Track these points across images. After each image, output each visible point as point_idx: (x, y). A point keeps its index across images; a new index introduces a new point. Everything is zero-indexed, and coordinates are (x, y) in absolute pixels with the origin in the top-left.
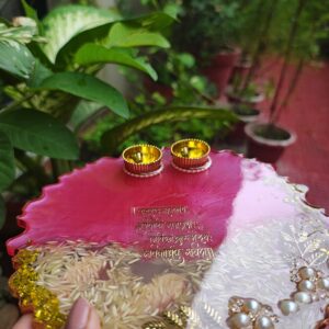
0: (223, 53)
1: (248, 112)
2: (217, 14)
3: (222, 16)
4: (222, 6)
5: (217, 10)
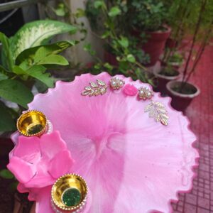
0: (160, 32)
2: (148, 10)
3: (151, 12)
4: (153, 6)
5: (149, 8)
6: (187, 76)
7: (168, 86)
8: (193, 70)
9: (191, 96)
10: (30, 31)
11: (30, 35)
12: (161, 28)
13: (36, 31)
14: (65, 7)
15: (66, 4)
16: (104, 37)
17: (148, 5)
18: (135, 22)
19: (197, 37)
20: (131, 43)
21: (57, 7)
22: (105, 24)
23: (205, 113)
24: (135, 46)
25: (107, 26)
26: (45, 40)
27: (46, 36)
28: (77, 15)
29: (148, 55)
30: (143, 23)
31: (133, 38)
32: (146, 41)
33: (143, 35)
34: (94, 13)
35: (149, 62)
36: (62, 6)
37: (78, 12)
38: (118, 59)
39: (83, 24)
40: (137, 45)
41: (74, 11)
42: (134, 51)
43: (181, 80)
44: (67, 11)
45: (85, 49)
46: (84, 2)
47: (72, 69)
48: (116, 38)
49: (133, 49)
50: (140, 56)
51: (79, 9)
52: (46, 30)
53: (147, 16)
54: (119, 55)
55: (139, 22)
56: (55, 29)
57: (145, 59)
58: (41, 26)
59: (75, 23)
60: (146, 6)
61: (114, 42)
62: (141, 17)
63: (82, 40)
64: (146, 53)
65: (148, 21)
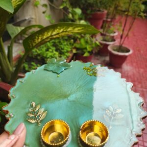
1: (110, 40)
6: (123, 40)
7: (109, 48)
8: (127, 35)
9: (127, 54)
12: (99, 11)
16: (61, 7)
23: (135, 67)
32: (91, 16)
33: (89, 12)
45: (47, 18)
63: (44, 13)
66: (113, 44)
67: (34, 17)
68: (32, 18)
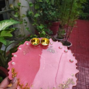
2: (50, 14)
3: (51, 15)
4: (52, 13)
5: (50, 13)
6: (66, 39)
10: (2, 24)
11: (2, 26)
13: (4, 24)
14: (18, 14)
15: (18, 12)
16: (33, 25)
17: (50, 12)
18: (46, 19)
19: (69, 24)
20: (45, 27)
21: (15, 14)
22: (34, 20)
24: (46, 28)
25: (34, 21)
26: (7, 27)
27: (7, 26)
28: (23, 17)
29: (52, 31)
30: (49, 19)
31: (46, 25)
32: (51, 26)
33: (50, 23)
34: (30, 16)
35: (52, 34)
36: (17, 13)
37: (23, 15)
38: (39, 33)
39: (25, 20)
40: (47, 27)
41: (21, 15)
42: (46, 30)
43: (64, 40)
44: (19, 15)
45: (26, 30)
46: (26, 12)
47: (22, 37)
48: (38, 25)
49: (46, 29)
50: (48, 32)
51: (23, 14)
52: (8, 24)
53: (50, 17)
54: (40, 32)
55: (48, 18)
56: (12, 23)
57: (50, 33)
58: (6, 22)
59: (22, 19)
60: (49, 13)
61: (37, 27)
62: (48, 17)
63: (25, 26)
64: (51, 30)
65: (51, 18)
66: (63, 40)
67: (20, 28)
68: (20, 29)
